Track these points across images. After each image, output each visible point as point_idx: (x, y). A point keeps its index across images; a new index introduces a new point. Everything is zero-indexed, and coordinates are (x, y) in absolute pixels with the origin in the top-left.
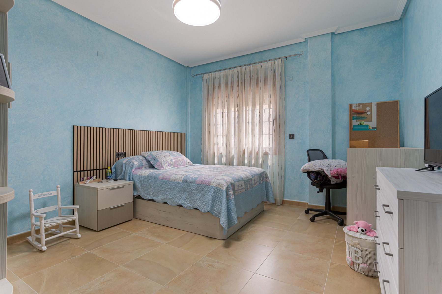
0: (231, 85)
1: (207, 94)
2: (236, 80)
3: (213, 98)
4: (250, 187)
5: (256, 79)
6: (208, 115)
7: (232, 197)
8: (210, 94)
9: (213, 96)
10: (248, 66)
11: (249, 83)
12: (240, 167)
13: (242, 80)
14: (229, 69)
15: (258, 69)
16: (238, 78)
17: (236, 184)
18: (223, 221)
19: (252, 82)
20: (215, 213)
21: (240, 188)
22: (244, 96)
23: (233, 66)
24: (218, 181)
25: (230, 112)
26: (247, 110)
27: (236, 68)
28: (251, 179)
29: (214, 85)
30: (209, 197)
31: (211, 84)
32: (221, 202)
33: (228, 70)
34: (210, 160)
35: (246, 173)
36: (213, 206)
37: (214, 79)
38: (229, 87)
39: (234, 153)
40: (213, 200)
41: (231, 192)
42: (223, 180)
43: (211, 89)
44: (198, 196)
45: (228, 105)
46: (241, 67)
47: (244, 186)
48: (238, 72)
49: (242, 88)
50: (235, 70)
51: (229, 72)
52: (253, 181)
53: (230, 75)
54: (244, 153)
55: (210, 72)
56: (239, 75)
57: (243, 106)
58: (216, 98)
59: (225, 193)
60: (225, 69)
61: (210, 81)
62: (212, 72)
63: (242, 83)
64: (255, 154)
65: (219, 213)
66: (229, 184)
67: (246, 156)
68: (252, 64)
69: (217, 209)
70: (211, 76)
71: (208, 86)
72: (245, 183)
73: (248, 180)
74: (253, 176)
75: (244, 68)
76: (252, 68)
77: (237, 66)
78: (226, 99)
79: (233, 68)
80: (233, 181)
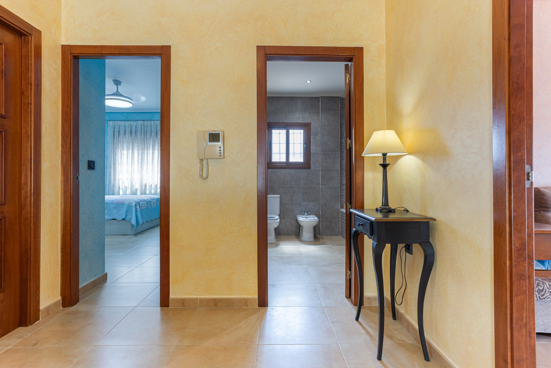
0: (135, 133)
1: (112, 138)
2: (139, 130)
3: (118, 141)
4: (150, 206)
5: (155, 132)
6: (113, 155)
7: (139, 210)
8: (115, 138)
9: (118, 140)
10: (149, 122)
11: (150, 134)
12: (143, 195)
13: (144, 131)
14: (134, 120)
15: (157, 125)
16: (141, 129)
17: (141, 203)
18: (134, 222)
19: (152, 134)
20: (128, 219)
21: (143, 205)
22: (146, 143)
23: (137, 119)
24: (129, 201)
25: (134, 155)
26: (148, 153)
27: (139, 121)
28: (151, 201)
29: (119, 131)
30: (124, 211)
31: (117, 130)
32: (132, 213)
33: (133, 122)
34: (116, 192)
35: (147, 198)
36: (126, 215)
37: (119, 127)
38: (133, 135)
39: (137, 186)
40: (127, 212)
41: (138, 207)
42: (133, 200)
43: (117, 134)
44: (115, 211)
45: (132, 149)
46: (144, 121)
47: (146, 205)
48: (141, 124)
49: (145, 137)
50: (139, 122)
51: (134, 123)
52: (152, 203)
53: (135, 126)
54: (146, 186)
55: (116, 120)
56: (142, 127)
57: (145, 150)
58: (122, 142)
59: (134, 207)
60: (130, 120)
61: (116, 128)
62: (117, 120)
63: (144, 133)
64: (155, 186)
65: (131, 219)
66: (137, 202)
67: (147, 188)
68: (153, 120)
69: (129, 217)
70: (116, 123)
71: (114, 132)
72: (146, 203)
73: (148, 201)
74: (152, 199)
75: (146, 122)
76: (152, 123)
77: (140, 119)
78: (131, 144)
79: (137, 120)
80: (139, 201)
